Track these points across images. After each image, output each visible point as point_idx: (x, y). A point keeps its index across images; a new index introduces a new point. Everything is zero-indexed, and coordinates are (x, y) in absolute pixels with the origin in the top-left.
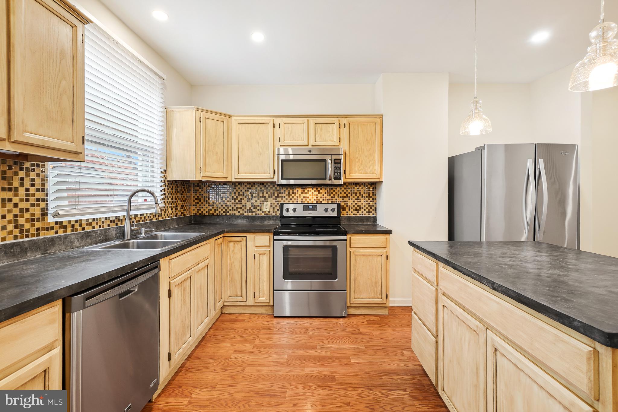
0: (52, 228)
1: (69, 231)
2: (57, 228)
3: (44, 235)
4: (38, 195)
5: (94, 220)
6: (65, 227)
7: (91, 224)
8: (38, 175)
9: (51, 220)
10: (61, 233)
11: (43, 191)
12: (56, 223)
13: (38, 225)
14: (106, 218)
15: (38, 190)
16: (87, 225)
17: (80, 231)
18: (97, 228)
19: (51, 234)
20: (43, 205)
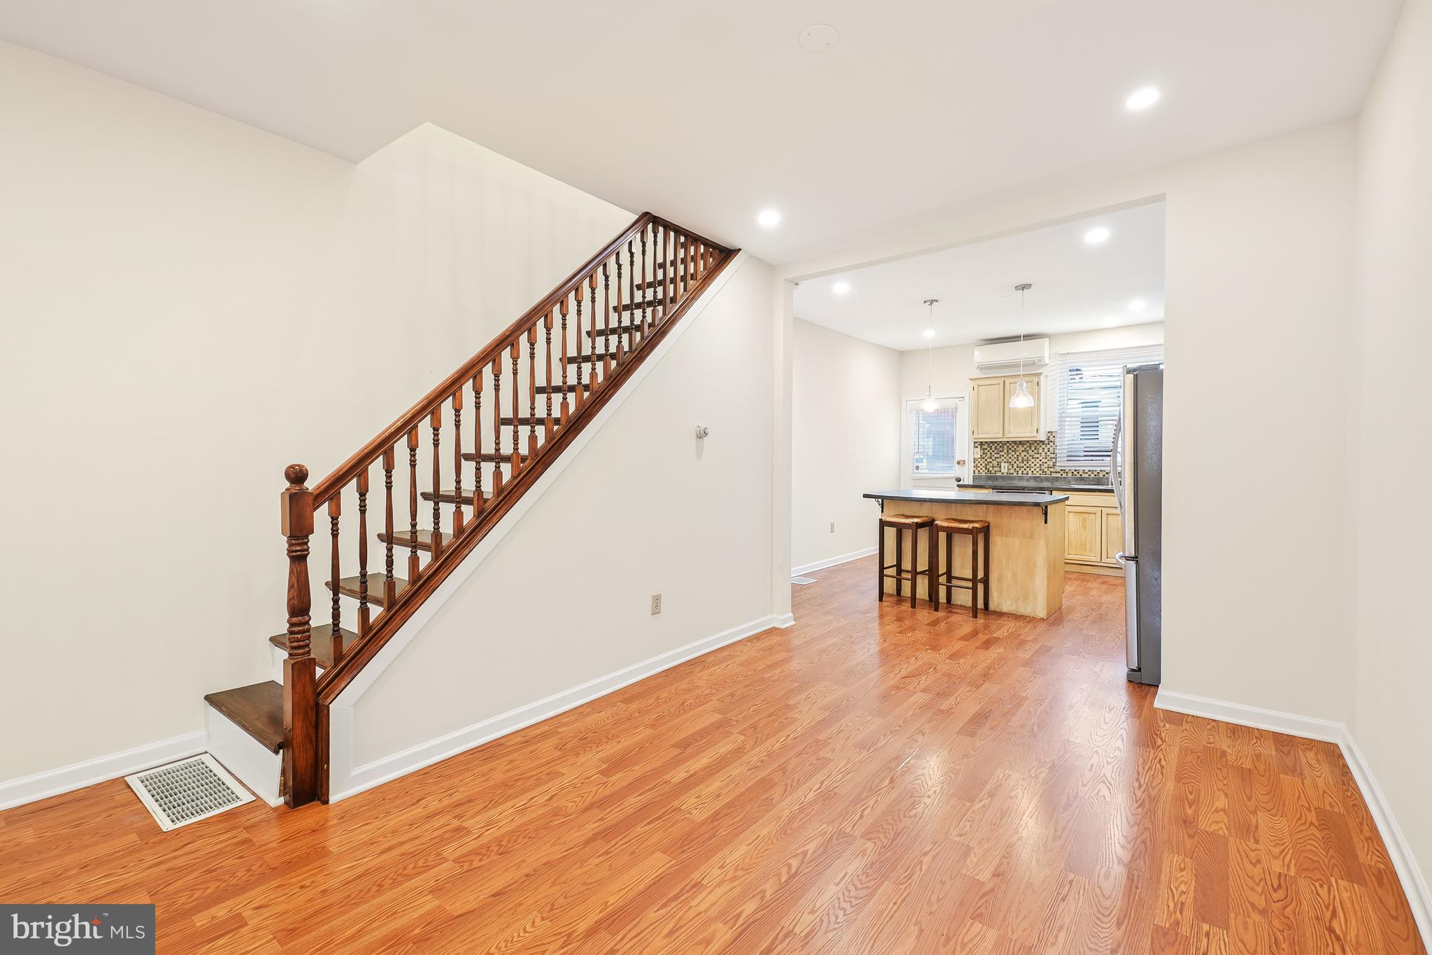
0: (1059, 472)
1: (1070, 475)
2: (1062, 472)
3: (1054, 475)
4: (1052, 456)
5: (1089, 471)
6: (1067, 472)
7: (1087, 473)
8: (1051, 446)
9: (1058, 469)
10: (1064, 475)
11: (1054, 453)
12: (1062, 470)
13: (1051, 470)
14: (1101, 471)
15: (1051, 453)
16: (1084, 473)
17: (1078, 475)
18: (1093, 476)
19: (1059, 475)
20: (1054, 460)
